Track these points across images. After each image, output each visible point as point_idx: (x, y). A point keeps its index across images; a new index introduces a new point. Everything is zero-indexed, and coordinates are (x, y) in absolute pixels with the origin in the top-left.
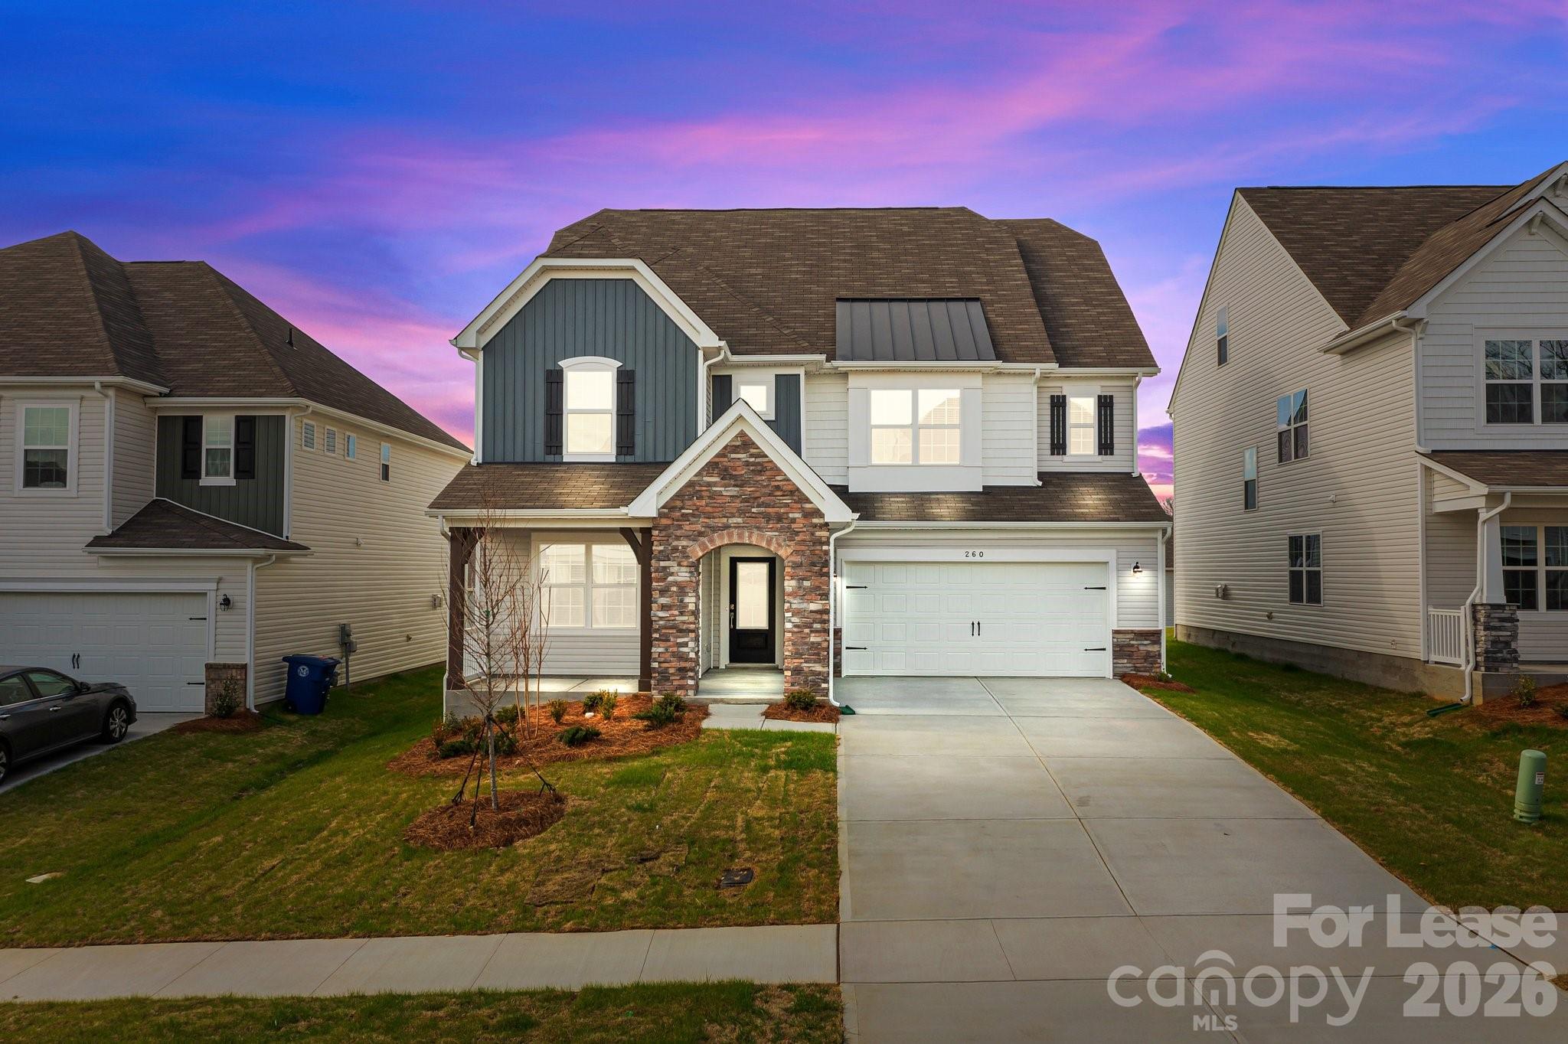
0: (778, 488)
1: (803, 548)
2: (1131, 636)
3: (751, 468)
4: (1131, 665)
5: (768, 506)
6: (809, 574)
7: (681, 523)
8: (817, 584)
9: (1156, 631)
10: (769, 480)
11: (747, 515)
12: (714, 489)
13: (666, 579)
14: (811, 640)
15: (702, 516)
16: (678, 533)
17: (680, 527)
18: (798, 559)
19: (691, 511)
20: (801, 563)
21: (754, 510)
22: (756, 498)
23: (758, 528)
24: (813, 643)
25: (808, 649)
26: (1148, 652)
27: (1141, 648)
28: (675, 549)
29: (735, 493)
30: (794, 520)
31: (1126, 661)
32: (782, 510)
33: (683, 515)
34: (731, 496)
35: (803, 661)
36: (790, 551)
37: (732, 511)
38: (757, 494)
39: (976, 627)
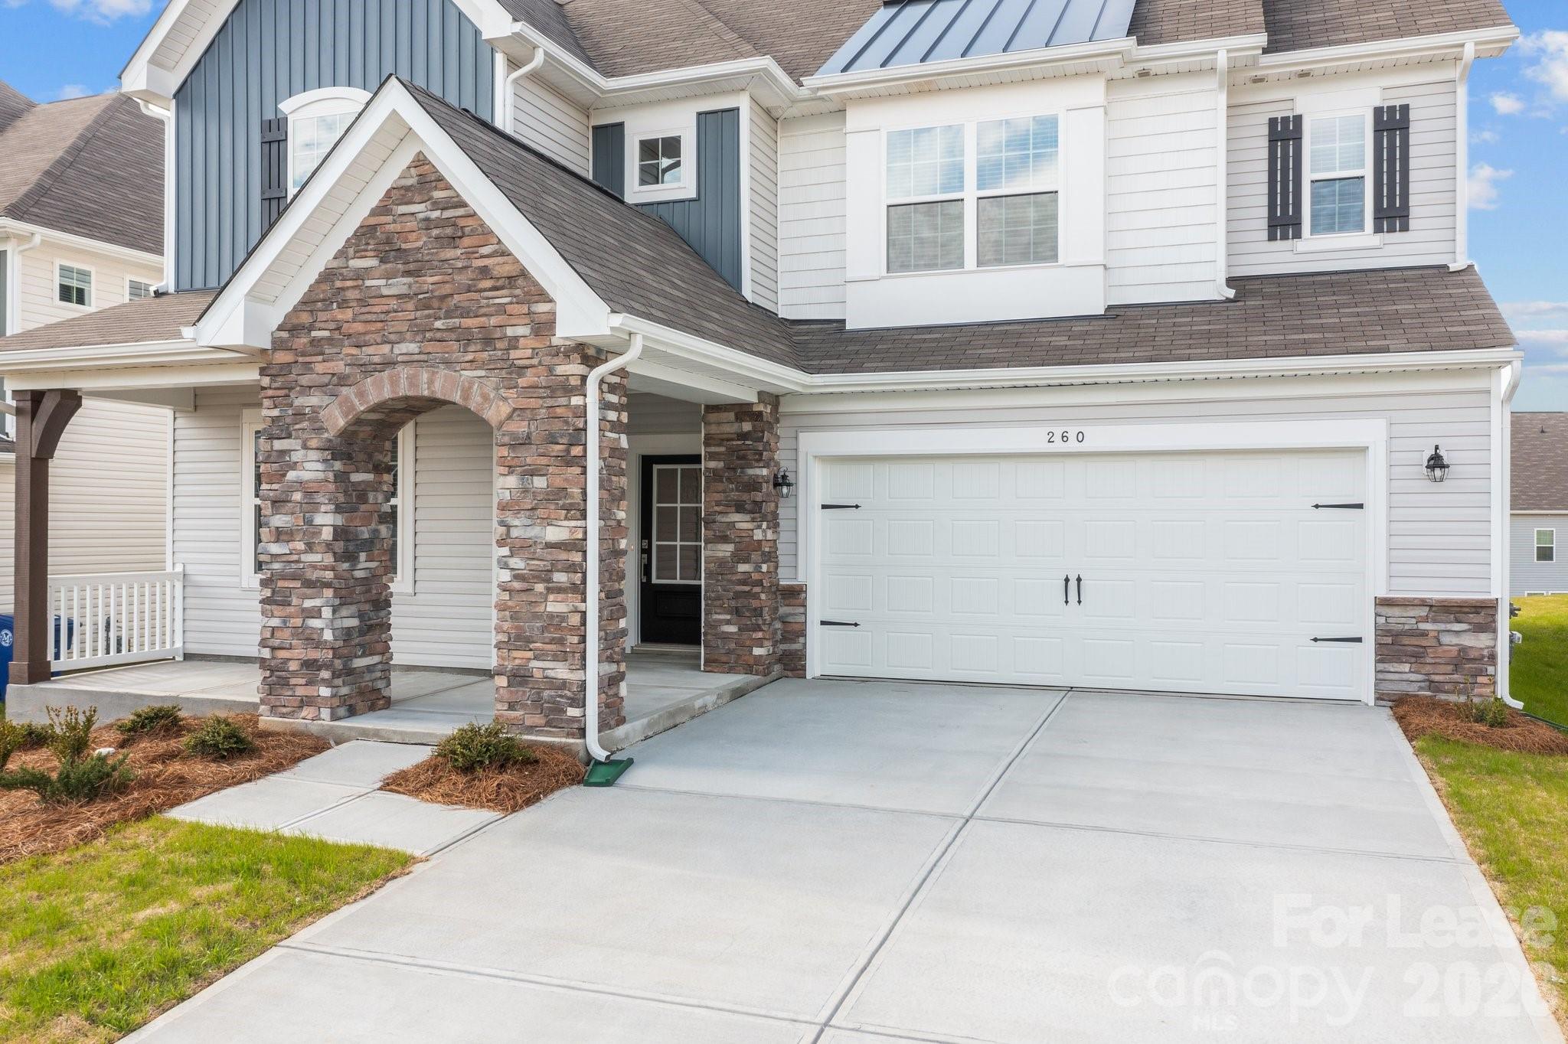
0: (485, 271)
1: (533, 403)
2: (1423, 612)
3: (435, 232)
4: (1420, 677)
5: (466, 314)
6: (544, 461)
7: (308, 359)
8: (558, 482)
9: (1483, 601)
10: (470, 254)
11: (428, 335)
12: (368, 283)
13: (284, 475)
14: (549, 609)
15: (346, 343)
16: (305, 380)
17: (308, 367)
18: (520, 427)
19: (326, 334)
20: (529, 437)
21: (438, 324)
22: (443, 298)
23: (447, 363)
24: (551, 616)
25: (544, 629)
26: (1463, 650)
27: (1446, 639)
28: (299, 415)
29: (404, 290)
30: (514, 343)
31: (1406, 667)
32: (493, 321)
33: (314, 342)
34: (399, 297)
35: (530, 654)
36: (505, 410)
37: (400, 329)
38: (447, 289)
39: (1073, 587)
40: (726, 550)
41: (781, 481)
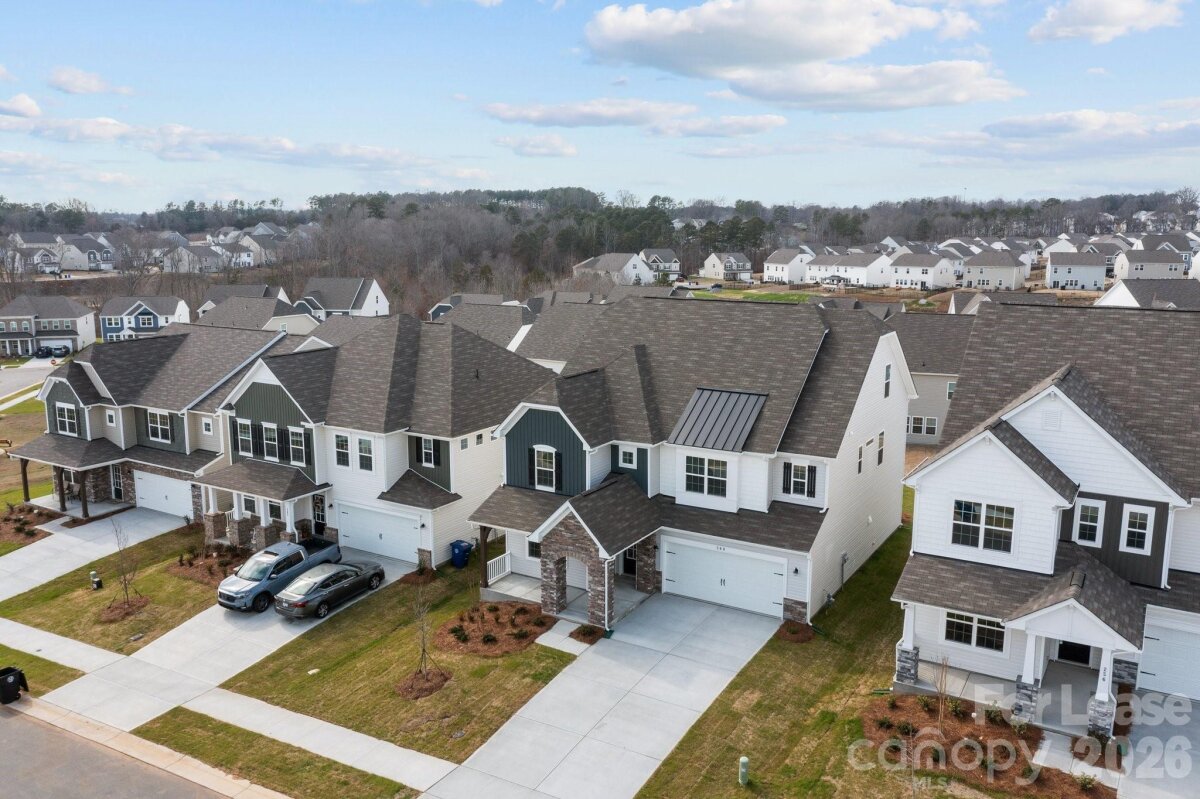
0: (585, 538)
1: (595, 564)
2: (794, 603)
3: (576, 527)
4: (792, 616)
5: (582, 544)
6: (597, 575)
7: (551, 545)
9: (805, 603)
10: (582, 533)
12: (562, 533)
13: (547, 566)
14: (598, 602)
15: (558, 543)
16: (550, 549)
19: (554, 540)
20: (594, 570)
21: (577, 544)
22: (578, 540)
23: (579, 552)
25: (597, 606)
26: (800, 611)
27: (797, 609)
28: (549, 555)
29: (570, 536)
30: (591, 552)
31: (789, 613)
32: (588, 547)
33: (551, 541)
35: (595, 610)
36: (590, 564)
39: (723, 582)
40: (642, 563)
41: (656, 547)
